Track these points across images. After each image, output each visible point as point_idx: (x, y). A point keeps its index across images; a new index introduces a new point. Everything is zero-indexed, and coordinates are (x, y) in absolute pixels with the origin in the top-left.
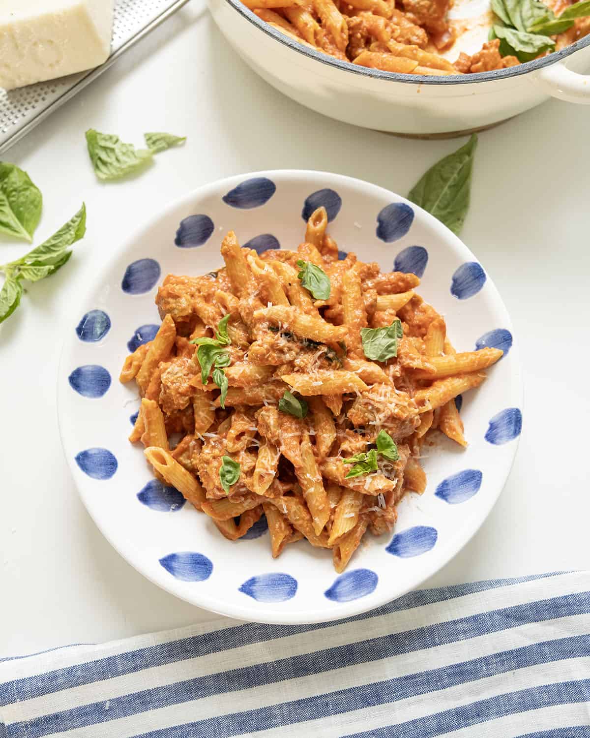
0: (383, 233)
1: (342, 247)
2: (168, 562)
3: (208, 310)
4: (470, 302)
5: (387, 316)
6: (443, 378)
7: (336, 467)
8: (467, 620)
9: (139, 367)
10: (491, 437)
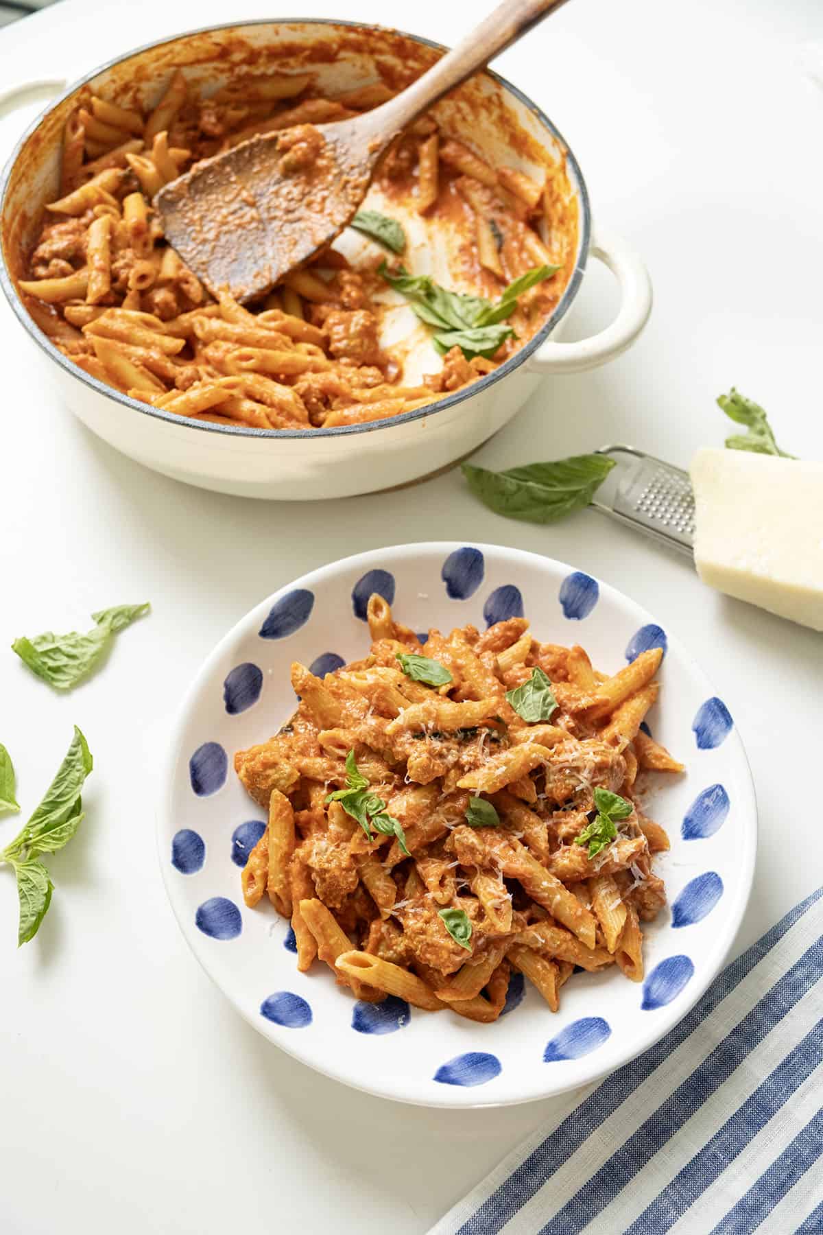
0: (456, 591)
1: (418, 629)
2: (444, 1076)
3: (317, 764)
4: (594, 616)
5: (517, 670)
6: (618, 707)
7: (568, 858)
8: (800, 964)
9: (265, 876)
10: (705, 741)
